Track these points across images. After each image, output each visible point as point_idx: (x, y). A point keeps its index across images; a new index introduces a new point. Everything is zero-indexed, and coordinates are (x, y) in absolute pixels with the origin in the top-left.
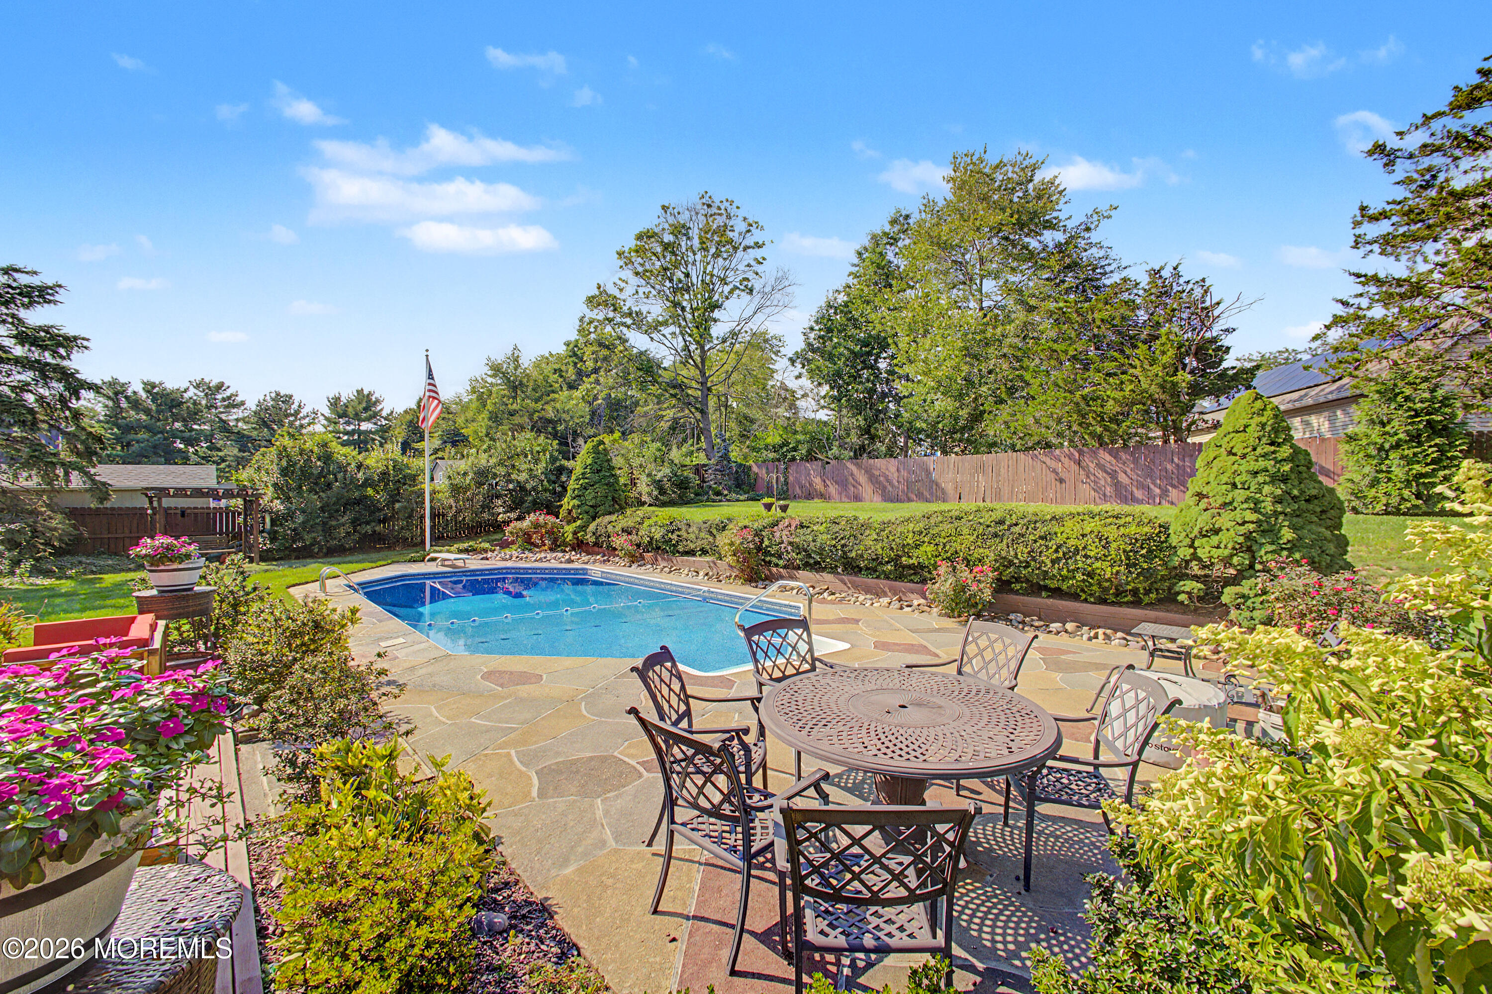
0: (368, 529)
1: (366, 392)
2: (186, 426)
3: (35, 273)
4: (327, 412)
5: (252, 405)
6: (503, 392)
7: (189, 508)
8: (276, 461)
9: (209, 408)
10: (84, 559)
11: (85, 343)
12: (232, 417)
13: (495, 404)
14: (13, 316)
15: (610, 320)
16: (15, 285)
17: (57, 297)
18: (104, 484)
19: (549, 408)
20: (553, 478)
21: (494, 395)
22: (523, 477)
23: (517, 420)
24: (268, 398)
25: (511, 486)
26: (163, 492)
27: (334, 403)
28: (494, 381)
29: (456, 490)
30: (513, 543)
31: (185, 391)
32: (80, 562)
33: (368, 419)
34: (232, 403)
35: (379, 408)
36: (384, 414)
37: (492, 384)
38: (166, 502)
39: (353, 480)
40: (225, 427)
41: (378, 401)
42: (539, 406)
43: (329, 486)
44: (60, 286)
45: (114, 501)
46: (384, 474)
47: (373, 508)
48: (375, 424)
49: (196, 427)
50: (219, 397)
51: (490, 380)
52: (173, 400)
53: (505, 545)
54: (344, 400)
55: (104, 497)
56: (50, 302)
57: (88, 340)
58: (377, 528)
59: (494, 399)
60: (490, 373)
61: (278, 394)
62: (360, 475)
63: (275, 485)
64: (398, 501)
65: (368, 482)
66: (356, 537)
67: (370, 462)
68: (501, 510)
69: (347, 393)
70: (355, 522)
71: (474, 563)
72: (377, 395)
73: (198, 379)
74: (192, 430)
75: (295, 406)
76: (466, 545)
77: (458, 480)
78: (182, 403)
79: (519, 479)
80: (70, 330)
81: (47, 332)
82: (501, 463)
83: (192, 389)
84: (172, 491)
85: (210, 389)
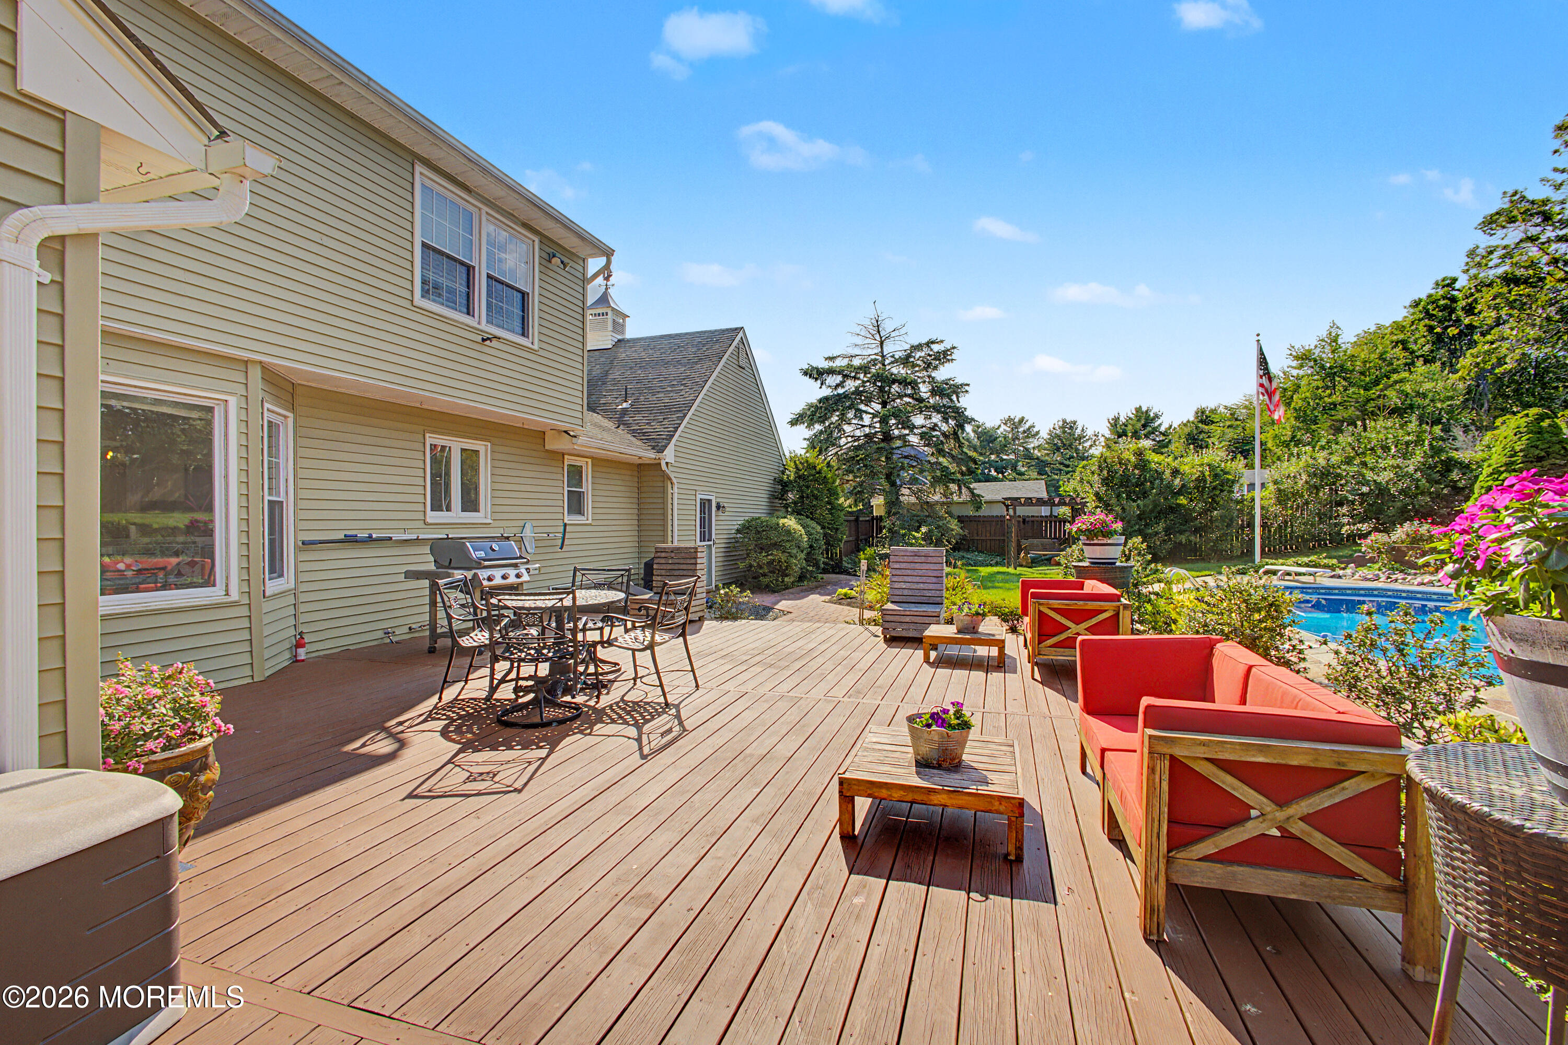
0: (1183, 538)
1: (1144, 409)
2: (998, 456)
3: (942, 341)
4: (1107, 434)
5: (1044, 434)
6: (1315, 384)
7: (1028, 516)
8: (1098, 471)
9: (1014, 440)
10: (965, 555)
11: (967, 388)
12: (1033, 444)
13: (1304, 399)
14: (929, 377)
15: (1532, 239)
16: (931, 353)
17: (954, 357)
18: (979, 496)
19: (1391, 393)
20: (1437, 476)
21: (1303, 389)
22: (1384, 477)
23: (1341, 413)
24: (1057, 427)
25: (1365, 489)
26: (1014, 502)
27: (1115, 423)
28: (1301, 372)
29: (1282, 497)
30: (1373, 561)
31: (998, 428)
32: (963, 557)
33: (1147, 436)
34: (1030, 433)
35: (1156, 424)
36: (1162, 429)
37: (1299, 378)
38: (1022, 511)
39: (1169, 486)
40: (1028, 456)
41: (1157, 416)
42: (1374, 393)
43: (1145, 494)
44: (954, 348)
45: (985, 511)
46: (1201, 479)
47: (1186, 517)
48: (1154, 440)
49: (1005, 457)
50: (1021, 430)
51: (1295, 372)
52: (991, 436)
53: (1361, 562)
54: (1122, 420)
55: (978, 508)
56: (949, 360)
57: (968, 385)
58: (1192, 538)
59: (1305, 392)
60: (1295, 364)
61: (1064, 421)
62: (1177, 481)
63: (1097, 495)
64: (1216, 510)
65: (1183, 490)
66: (1169, 546)
67: (1185, 468)
68: (1345, 520)
69: (1126, 412)
70: (1168, 530)
71: (1324, 580)
72: (1155, 410)
73: (1007, 417)
74: (1002, 460)
75: (1078, 432)
76: (1306, 560)
77: (1286, 485)
78: (996, 438)
79: (1379, 480)
80: (959, 381)
81: (947, 384)
82: (1348, 461)
83: (1003, 427)
84: (1023, 500)
85: (1015, 424)
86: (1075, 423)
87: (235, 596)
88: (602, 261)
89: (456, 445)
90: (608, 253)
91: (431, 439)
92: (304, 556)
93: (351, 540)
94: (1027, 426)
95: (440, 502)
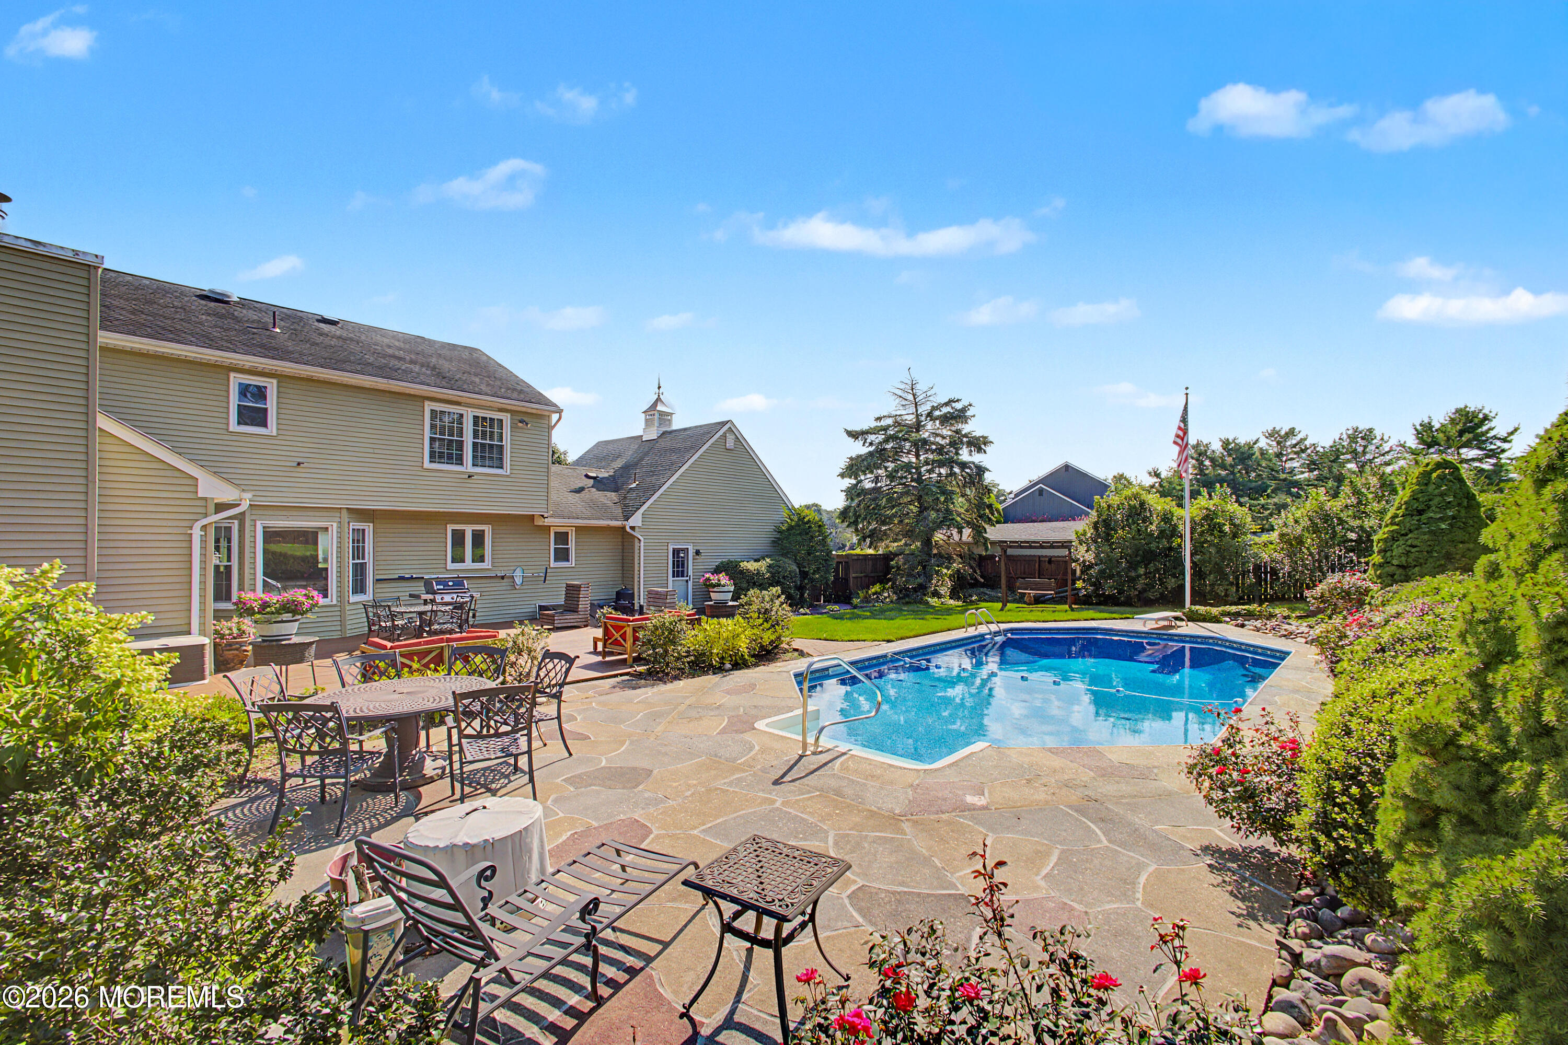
1: (1471, 410)
16: (952, 411)
27: (1425, 429)
31: (1255, 443)
35: (1485, 428)
36: (1492, 434)
50: (1289, 443)
52: (1245, 453)
54: (1435, 424)
69: (1442, 415)
72: (1487, 411)
85: (1280, 437)
86: (1371, 431)
87: (335, 602)
88: (557, 415)
89: (469, 530)
90: (560, 411)
91: (450, 527)
92: (378, 586)
93: (402, 578)
94: (1298, 438)
95: (458, 558)
